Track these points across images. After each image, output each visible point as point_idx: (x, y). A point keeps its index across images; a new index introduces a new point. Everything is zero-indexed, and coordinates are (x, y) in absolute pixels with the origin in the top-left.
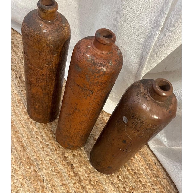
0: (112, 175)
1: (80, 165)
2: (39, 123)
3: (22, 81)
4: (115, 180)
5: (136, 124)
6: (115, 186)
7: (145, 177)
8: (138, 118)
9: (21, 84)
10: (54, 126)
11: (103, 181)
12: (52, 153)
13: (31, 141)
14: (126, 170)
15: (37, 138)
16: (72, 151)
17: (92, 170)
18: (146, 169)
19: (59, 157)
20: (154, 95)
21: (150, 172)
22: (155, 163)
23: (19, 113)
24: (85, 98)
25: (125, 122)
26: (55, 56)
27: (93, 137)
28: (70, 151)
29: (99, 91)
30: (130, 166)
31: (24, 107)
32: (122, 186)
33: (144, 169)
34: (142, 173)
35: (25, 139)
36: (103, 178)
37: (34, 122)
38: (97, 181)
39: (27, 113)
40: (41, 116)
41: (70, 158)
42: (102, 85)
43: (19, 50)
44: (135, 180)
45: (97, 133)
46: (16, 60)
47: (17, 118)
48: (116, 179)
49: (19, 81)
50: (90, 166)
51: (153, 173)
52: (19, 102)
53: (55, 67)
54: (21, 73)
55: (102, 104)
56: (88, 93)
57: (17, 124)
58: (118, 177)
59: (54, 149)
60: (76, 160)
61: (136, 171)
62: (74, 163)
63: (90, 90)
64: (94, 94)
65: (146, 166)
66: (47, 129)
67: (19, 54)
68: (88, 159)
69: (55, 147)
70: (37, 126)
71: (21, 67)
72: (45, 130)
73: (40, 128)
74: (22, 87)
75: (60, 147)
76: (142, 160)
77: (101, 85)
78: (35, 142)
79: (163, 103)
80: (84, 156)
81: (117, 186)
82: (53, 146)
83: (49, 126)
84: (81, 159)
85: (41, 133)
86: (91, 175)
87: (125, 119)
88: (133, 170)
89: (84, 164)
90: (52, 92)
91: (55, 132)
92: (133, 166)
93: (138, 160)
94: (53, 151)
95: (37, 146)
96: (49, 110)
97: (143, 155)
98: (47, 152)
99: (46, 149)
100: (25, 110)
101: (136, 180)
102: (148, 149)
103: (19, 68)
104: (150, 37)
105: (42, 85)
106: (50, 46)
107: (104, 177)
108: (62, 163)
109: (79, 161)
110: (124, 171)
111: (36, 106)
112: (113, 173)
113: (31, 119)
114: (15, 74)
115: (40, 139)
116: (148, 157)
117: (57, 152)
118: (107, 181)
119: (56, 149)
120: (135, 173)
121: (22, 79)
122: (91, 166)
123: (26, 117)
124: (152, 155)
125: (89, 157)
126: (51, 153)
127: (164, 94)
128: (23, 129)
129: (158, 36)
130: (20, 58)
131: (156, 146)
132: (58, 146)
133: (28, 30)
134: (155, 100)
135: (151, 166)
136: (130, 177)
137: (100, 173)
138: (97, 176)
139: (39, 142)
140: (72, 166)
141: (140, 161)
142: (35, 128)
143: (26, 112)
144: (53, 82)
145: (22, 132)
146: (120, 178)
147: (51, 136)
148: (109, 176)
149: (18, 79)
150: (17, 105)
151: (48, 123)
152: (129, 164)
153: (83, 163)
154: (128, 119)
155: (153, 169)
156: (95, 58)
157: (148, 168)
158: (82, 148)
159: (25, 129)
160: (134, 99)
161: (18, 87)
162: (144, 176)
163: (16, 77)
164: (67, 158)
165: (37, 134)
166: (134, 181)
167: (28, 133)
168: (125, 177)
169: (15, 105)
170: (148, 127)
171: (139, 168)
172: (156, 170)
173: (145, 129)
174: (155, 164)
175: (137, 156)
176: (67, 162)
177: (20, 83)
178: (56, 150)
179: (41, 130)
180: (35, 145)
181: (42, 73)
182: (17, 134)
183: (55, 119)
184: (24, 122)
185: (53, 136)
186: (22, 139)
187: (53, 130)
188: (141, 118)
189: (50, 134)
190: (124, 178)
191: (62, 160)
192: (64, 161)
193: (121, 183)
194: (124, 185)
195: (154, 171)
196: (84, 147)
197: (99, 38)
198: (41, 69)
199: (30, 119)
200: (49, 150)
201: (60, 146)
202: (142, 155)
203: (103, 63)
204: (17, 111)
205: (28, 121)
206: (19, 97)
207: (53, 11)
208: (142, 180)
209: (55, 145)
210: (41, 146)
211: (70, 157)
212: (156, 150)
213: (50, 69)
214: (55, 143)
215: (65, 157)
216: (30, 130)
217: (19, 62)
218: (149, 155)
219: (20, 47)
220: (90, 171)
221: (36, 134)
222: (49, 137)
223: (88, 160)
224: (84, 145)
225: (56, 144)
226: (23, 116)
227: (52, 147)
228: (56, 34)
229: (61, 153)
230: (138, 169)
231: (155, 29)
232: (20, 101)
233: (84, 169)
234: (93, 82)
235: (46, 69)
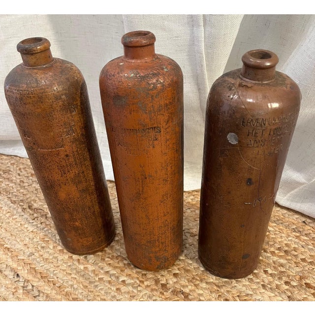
0: (254, 273)
1: (195, 285)
2: (92, 256)
3: (34, 210)
4: (267, 279)
5: (254, 133)
6: (271, 288)
7: (306, 250)
8: (252, 120)
9: (35, 215)
10: (118, 248)
11: (248, 291)
12: (138, 291)
13: (92, 290)
14: (269, 255)
15: (101, 279)
16: (168, 271)
17: (220, 282)
18: (297, 237)
19: (152, 290)
21: (306, 238)
22: (304, 222)
23: (51, 257)
24: (151, 147)
25: (234, 142)
26: (74, 113)
27: (189, 233)
28: (164, 273)
29: (168, 121)
30: (271, 245)
31: (55, 245)
32: (282, 282)
33: (293, 239)
34: (296, 246)
35: (80, 291)
36: (244, 286)
37: (82, 257)
38: (238, 296)
39: (65, 251)
40: (91, 239)
41: (171, 282)
42: (169, 108)
43: (12, 174)
44: (295, 262)
45: (191, 225)
46: (13, 188)
47: (52, 266)
48: (265, 276)
49: (31, 212)
50: (212, 279)
51: (311, 238)
52: (43, 241)
54: (29, 200)
56: (152, 134)
57: (55, 275)
58: (266, 272)
59: (138, 282)
60: (184, 282)
61: (286, 248)
62: (183, 286)
63: (155, 127)
64: (162, 132)
65: (294, 233)
66: (109, 257)
67: (15, 179)
68: (203, 269)
69: (138, 278)
70: (90, 261)
71: (24, 193)
72: (108, 261)
73: (98, 262)
74: (39, 218)
75: (145, 275)
76: (281, 228)
77: (167, 110)
78: (99, 288)
80: (193, 267)
81: (274, 286)
82: (133, 278)
83: (110, 252)
84: (190, 276)
85: (102, 268)
86: (222, 291)
87: (232, 138)
88: (279, 249)
89: (201, 281)
90: (92, 183)
91: (125, 256)
92: (275, 243)
93: (276, 231)
94: (137, 287)
95: (106, 293)
96: (100, 220)
97: (278, 220)
98: (128, 293)
99: (124, 289)
100: (60, 248)
101: (295, 260)
102: (278, 209)
103: (22, 195)
105: (72, 175)
106: (61, 98)
107: (244, 284)
108: (163, 297)
109: (189, 281)
110: (268, 257)
111: (77, 223)
112: (254, 270)
113: (76, 256)
114: (20, 205)
115: (107, 278)
116: (287, 219)
117: (146, 285)
118: (255, 287)
119: (140, 281)
120: (285, 251)
121: (33, 208)
122: (214, 277)
123: (66, 256)
124: (290, 213)
125: (201, 265)
126: (135, 291)
128: (70, 277)
130: (19, 183)
131: (289, 195)
132: (143, 274)
134: (260, 82)
135: (301, 230)
136: (282, 261)
137: (234, 281)
138: (233, 287)
139: (107, 284)
140: (183, 293)
141: (281, 231)
142: (89, 266)
143: (63, 250)
144: (88, 163)
145: (70, 283)
146: (270, 271)
147: (121, 265)
148: (251, 276)
149: (28, 210)
150: (43, 247)
151: (106, 249)
152: (268, 243)
153: (198, 279)
154: (237, 133)
155: (306, 232)
156: (139, 71)
157: (298, 235)
158: (181, 258)
159: (73, 276)
160: (229, 96)
161: (33, 221)
162: (303, 250)
163: (24, 210)
164: (168, 285)
165: (96, 273)
166: (293, 265)
167: (81, 279)
168: (276, 266)
169: (40, 248)
170: (275, 127)
171: (286, 242)
172: (313, 231)
173: (272, 133)
174: (304, 224)
175: (271, 227)
176: (172, 292)
177: (33, 215)
178: (142, 282)
179: (100, 264)
180: (103, 292)
181: (66, 153)
182: (64, 290)
184: (65, 266)
185: (124, 264)
186: (76, 294)
187: (119, 254)
188: (256, 117)
189: (118, 263)
191: (161, 293)
192: (165, 293)
193: (276, 278)
194: (284, 279)
195: (311, 235)
196: (184, 255)
197: (131, 42)
198: (61, 147)
200: (130, 288)
201: (144, 272)
202: (277, 222)
203: (155, 71)
204: (46, 256)
205: (72, 261)
206: (41, 234)
208: (304, 257)
209: (136, 276)
210: (113, 289)
211: (172, 281)
212: (292, 201)
213: (75, 140)
214: (135, 272)
215: (164, 286)
216: (82, 273)
217: (19, 189)
218: (287, 215)
219: (12, 170)
220: (216, 285)
221: (94, 274)
222: (120, 268)
223: (203, 271)
224: (183, 251)
225: (137, 272)
226: (60, 258)
227: (133, 281)
229: (153, 283)
230: (285, 244)
232: (44, 238)
233: (205, 289)
234: (152, 109)
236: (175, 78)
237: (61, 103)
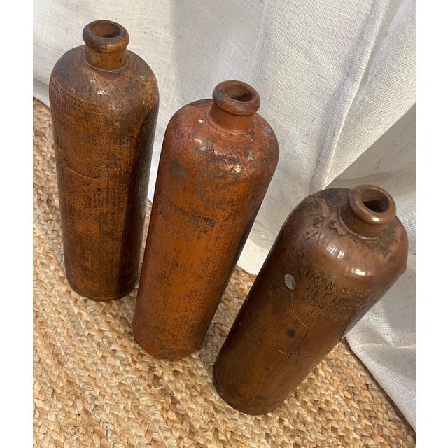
0: (267, 416)
1: (192, 396)
2: (93, 303)
3: (52, 209)
4: (275, 427)
5: (314, 291)
6: (274, 442)
7: (345, 420)
8: (318, 277)
9: (51, 216)
10: (127, 307)
11: (246, 432)
12: (125, 369)
13: (75, 344)
14: (298, 403)
15: (91, 336)
16: (170, 364)
17: (220, 406)
18: (346, 399)
19: (141, 377)
20: (354, 223)
21: (356, 405)
22: (367, 385)
23: (47, 281)
24: (196, 237)
25: (290, 286)
26: (125, 145)
27: (220, 330)
28: (166, 364)
29: (227, 218)
30: (308, 393)
31: (58, 267)
32: (292, 442)
33: (340, 399)
34: (338, 409)
35: (62, 339)
36: (246, 424)
37: (81, 299)
38: (232, 432)
39: (66, 281)
40: (98, 285)
41: (166, 379)
42: (234, 205)
43: (45, 142)
44: (322, 428)
45: (228, 320)
46: (38, 164)
47: (43, 292)
48: (277, 425)
49: (47, 208)
50: (215, 398)
51: (362, 409)
52: (47, 256)
53: (127, 172)
54: (51, 190)
55: (236, 251)
56: (202, 224)
57: (42, 305)
58: (281, 421)
59: (130, 360)
60: (181, 385)
61: (324, 406)
62: (177, 390)
63: (208, 219)
64: (215, 228)
65: (346, 392)
66: (112, 314)
67: (46, 150)
68: (210, 381)
69: (132, 355)
70: (89, 308)
71: (50, 178)
72: (109, 318)
73: (97, 313)
74: (53, 222)
75: (142, 355)
76: (336, 378)
77: (232, 206)
78: (84, 345)
79: (376, 240)
80: (200, 373)
81: (279, 441)
82: (126, 352)
83: (116, 307)
84: (191, 381)
85: (98, 324)
86: (218, 417)
87: (289, 281)
88: (315, 402)
89: (201, 394)
90: (121, 229)
91: (130, 322)
92: (315, 393)
93: (326, 378)
94: (126, 365)
95: (89, 355)
96: (116, 271)
97: (338, 367)
98: (113, 367)
99: (110, 360)
100: (61, 274)
101: (324, 425)
102: (347, 353)
103: (45, 180)
104: (337, 97)
105: (98, 213)
106: (113, 125)
107: (248, 422)
108: (149, 391)
109: (187, 387)
110: (295, 405)
111: (87, 263)
112: (268, 412)
113: (76, 294)
114: (38, 193)
115: (97, 338)
116: (350, 371)
117: (137, 367)
118: (257, 432)
119: (133, 360)
120: (320, 409)
121: (52, 204)
122: (218, 397)
123: (65, 288)
124: (359, 367)
125: (211, 376)
126: (122, 369)
127: (376, 219)
128: (57, 316)
129: (355, 94)
130: (49, 160)
131: (368, 344)
132: (140, 353)
133: (63, 92)
134: (356, 234)
135: (358, 393)
136: (309, 419)
137: (238, 412)
138: (232, 419)
139: (95, 345)
140: (173, 398)
141: (332, 382)
142: (85, 314)
143: (64, 278)
144: (124, 205)
145: (55, 324)
146: (287, 422)
147: (121, 330)
148: (260, 418)
149: (45, 205)
150: (42, 264)
151: (113, 302)
152: (306, 389)
153: (199, 390)
154: (296, 280)
155: (361, 399)
156: (215, 145)
157: (349, 397)
158: (194, 356)
159: (62, 317)
160: (307, 233)
161: (44, 223)
162: (343, 417)
163: (40, 201)
164: (161, 380)
165: (89, 326)
166: (318, 429)
167: (69, 326)
168: (298, 420)
169: (39, 263)
170: (344, 297)
171: (328, 398)
172: (370, 402)
173: (337, 301)
174: (365, 388)
175: (323, 370)
176: (162, 390)
177: (48, 214)
178: (135, 362)
179: (98, 317)
180: (86, 352)
181: (98, 187)
182: (44, 329)
183: (131, 291)
184: (59, 300)
185: (125, 331)
186: (55, 340)
187: (125, 315)
189: (119, 326)
190: (295, 421)
191: (149, 385)
192: (153, 388)
193: (288, 434)
194: (297, 439)
195: (365, 404)
196: (198, 354)
197: (222, 102)
198: (95, 178)
199: (73, 293)
200: (118, 363)
201: (142, 352)
202: (335, 369)
203: (234, 155)
204: (42, 276)
205: (68, 296)
206: (47, 245)
207: (118, 48)
208: (337, 426)
209: (131, 351)
210: (98, 353)
211: (168, 377)
212: (368, 353)
213: (115, 176)
214: (132, 346)
215: (156, 378)
216: (74, 319)
217: (45, 168)
218: (352, 366)
219: (47, 135)
220: (214, 408)
221: (86, 326)
222: (118, 332)
223: (209, 383)
224: (200, 349)
225: (135, 348)
226: (57, 287)
227: (124, 356)
228: (126, 97)
229: (146, 369)
230: (326, 400)
231: (349, 80)
232: (48, 253)
233: (201, 405)
234: (211, 198)
235: (106, 177)
236: (258, 173)
237: (111, 130)
